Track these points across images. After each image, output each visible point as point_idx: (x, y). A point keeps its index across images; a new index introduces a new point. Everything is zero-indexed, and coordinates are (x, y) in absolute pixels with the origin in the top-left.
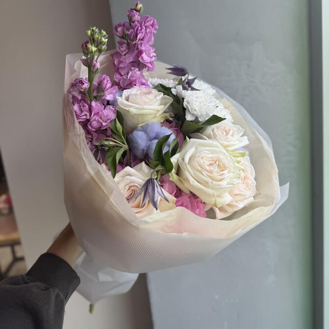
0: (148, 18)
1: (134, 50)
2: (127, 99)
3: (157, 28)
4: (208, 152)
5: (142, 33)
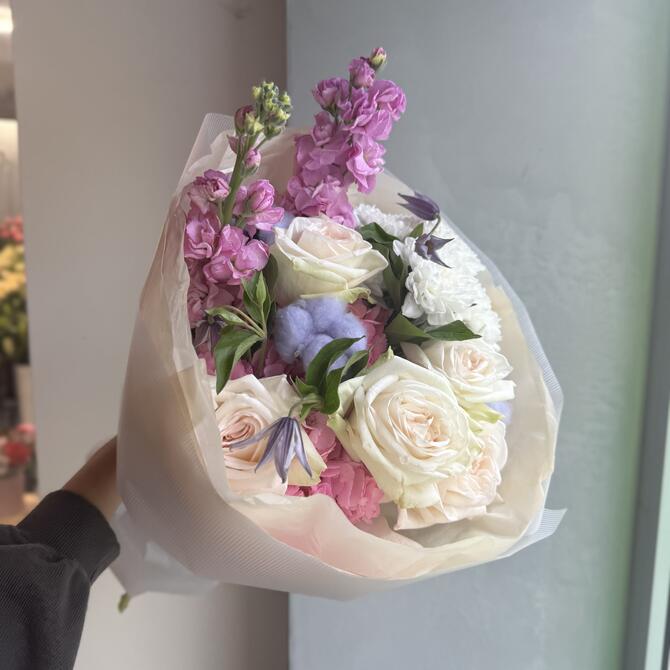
0: (390, 86)
1: (342, 142)
2: (296, 239)
3: (403, 111)
4: (421, 394)
5: (369, 114)
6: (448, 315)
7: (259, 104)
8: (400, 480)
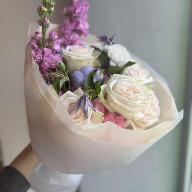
2: (70, 50)
5: (79, 9)
7: (44, 3)
8: (130, 111)
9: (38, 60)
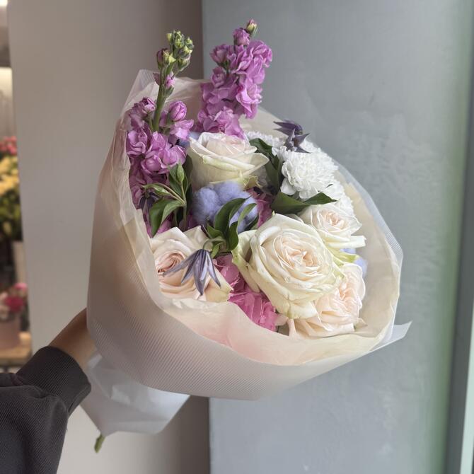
0: (260, 43)
1: (232, 83)
2: (205, 144)
3: (271, 60)
5: (248, 61)
6: (312, 191)
7: (172, 45)
8: (287, 296)
9: (135, 154)
